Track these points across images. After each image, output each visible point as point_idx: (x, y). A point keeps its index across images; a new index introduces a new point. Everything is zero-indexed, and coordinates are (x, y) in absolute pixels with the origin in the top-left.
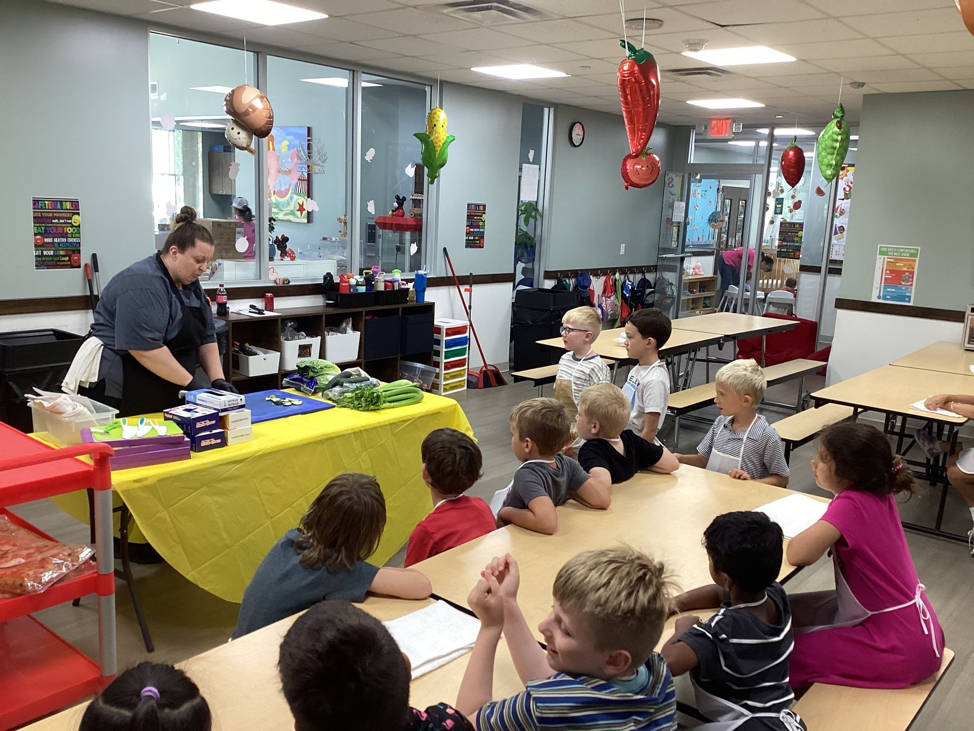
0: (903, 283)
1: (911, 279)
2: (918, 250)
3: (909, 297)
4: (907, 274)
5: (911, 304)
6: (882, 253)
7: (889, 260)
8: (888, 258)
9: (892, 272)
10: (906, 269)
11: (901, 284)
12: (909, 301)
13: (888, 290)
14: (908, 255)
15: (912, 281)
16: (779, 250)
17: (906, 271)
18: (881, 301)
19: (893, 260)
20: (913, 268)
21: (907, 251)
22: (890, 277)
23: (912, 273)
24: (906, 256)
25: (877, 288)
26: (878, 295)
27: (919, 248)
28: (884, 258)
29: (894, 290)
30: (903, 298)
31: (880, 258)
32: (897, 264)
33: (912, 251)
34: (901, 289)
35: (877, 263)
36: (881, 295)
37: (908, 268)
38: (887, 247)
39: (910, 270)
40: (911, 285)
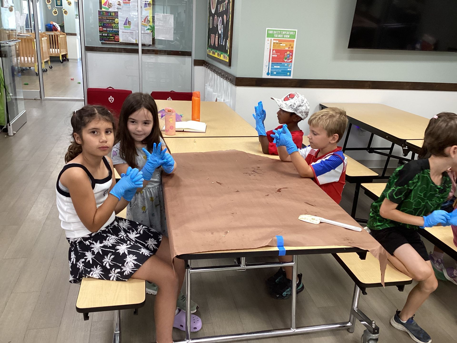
0: (286, 61)
1: (291, 57)
2: (295, 31)
3: (290, 72)
4: (288, 53)
5: (291, 77)
6: (269, 35)
7: (275, 41)
8: (274, 40)
9: (277, 51)
10: (287, 49)
11: (284, 62)
12: (290, 75)
13: (275, 67)
14: (289, 37)
15: (292, 59)
16: (101, 34)
17: (287, 51)
18: (270, 77)
19: (278, 42)
20: (292, 47)
21: (288, 33)
22: (276, 56)
23: (292, 52)
24: (287, 38)
25: (266, 66)
26: (267, 72)
27: (297, 30)
28: (271, 40)
29: (279, 67)
30: (286, 72)
31: (268, 40)
32: (281, 45)
33: (292, 33)
34: (284, 66)
35: (266, 43)
36: (270, 72)
37: (289, 48)
38: (273, 30)
39: (290, 49)
40: (291, 62)
